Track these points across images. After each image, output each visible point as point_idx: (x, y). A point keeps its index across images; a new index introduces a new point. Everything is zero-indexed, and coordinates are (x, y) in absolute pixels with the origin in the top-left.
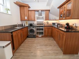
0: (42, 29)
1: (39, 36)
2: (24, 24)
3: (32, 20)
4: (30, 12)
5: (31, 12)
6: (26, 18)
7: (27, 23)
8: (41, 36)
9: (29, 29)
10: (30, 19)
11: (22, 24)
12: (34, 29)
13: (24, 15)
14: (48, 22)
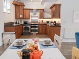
0: (37, 27)
1: (34, 34)
3: (27, 18)
4: (24, 10)
5: (26, 11)
6: (21, 16)
8: (35, 34)
10: (25, 17)
12: (29, 27)
13: (19, 13)
14: (42, 20)
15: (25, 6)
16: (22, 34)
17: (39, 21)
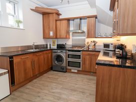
1: (73, 71)
2: (50, 45)
4: (58, 22)
6: (51, 34)
7: (54, 43)
8: (76, 71)
9: (54, 54)
10: (58, 36)
11: (47, 45)
13: (49, 28)
14: (94, 42)
15: (61, 15)
16: (51, 69)
17: (88, 43)
